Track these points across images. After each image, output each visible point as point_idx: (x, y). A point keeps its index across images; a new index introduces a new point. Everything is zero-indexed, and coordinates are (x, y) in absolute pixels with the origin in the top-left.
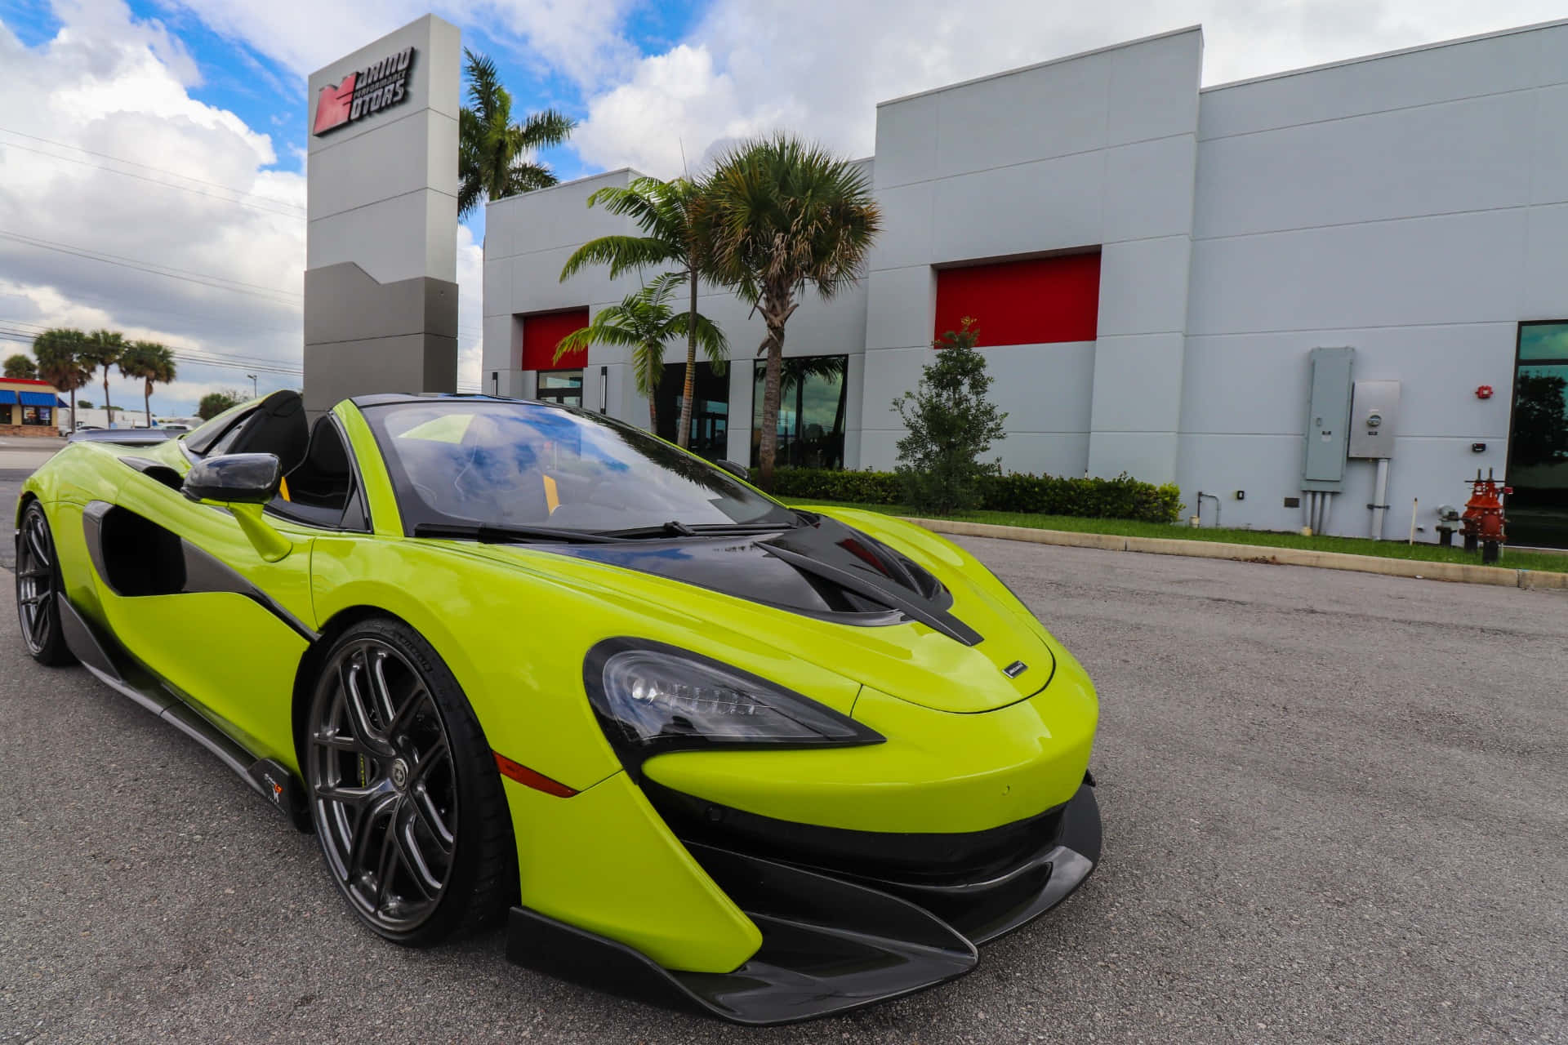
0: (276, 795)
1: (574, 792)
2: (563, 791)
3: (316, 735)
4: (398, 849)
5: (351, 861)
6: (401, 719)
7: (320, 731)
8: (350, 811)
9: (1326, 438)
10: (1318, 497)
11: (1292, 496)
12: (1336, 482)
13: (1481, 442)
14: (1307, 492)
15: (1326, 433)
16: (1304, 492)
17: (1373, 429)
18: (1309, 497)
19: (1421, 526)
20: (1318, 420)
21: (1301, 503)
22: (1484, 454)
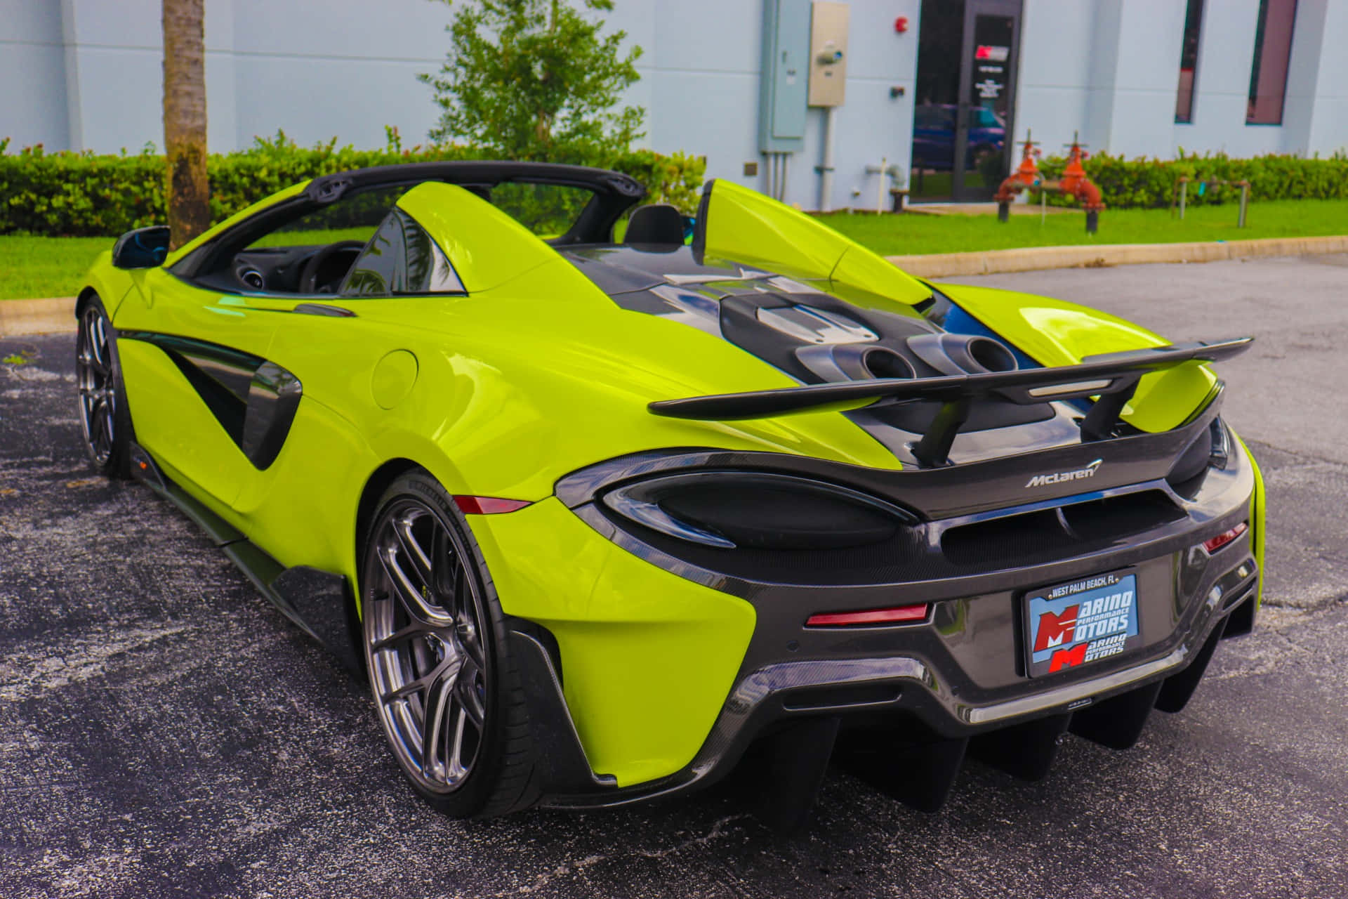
9: (791, 80)
10: (780, 160)
11: (750, 160)
12: (798, 139)
13: (898, 85)
14: (770, 154)
15: (792, 73)
16: (764, 155)
17: (828, 68)
18: (772, 161)
19: (856, 189)
20: (785, 55)
21: (759, 170)
22: (900, 100)
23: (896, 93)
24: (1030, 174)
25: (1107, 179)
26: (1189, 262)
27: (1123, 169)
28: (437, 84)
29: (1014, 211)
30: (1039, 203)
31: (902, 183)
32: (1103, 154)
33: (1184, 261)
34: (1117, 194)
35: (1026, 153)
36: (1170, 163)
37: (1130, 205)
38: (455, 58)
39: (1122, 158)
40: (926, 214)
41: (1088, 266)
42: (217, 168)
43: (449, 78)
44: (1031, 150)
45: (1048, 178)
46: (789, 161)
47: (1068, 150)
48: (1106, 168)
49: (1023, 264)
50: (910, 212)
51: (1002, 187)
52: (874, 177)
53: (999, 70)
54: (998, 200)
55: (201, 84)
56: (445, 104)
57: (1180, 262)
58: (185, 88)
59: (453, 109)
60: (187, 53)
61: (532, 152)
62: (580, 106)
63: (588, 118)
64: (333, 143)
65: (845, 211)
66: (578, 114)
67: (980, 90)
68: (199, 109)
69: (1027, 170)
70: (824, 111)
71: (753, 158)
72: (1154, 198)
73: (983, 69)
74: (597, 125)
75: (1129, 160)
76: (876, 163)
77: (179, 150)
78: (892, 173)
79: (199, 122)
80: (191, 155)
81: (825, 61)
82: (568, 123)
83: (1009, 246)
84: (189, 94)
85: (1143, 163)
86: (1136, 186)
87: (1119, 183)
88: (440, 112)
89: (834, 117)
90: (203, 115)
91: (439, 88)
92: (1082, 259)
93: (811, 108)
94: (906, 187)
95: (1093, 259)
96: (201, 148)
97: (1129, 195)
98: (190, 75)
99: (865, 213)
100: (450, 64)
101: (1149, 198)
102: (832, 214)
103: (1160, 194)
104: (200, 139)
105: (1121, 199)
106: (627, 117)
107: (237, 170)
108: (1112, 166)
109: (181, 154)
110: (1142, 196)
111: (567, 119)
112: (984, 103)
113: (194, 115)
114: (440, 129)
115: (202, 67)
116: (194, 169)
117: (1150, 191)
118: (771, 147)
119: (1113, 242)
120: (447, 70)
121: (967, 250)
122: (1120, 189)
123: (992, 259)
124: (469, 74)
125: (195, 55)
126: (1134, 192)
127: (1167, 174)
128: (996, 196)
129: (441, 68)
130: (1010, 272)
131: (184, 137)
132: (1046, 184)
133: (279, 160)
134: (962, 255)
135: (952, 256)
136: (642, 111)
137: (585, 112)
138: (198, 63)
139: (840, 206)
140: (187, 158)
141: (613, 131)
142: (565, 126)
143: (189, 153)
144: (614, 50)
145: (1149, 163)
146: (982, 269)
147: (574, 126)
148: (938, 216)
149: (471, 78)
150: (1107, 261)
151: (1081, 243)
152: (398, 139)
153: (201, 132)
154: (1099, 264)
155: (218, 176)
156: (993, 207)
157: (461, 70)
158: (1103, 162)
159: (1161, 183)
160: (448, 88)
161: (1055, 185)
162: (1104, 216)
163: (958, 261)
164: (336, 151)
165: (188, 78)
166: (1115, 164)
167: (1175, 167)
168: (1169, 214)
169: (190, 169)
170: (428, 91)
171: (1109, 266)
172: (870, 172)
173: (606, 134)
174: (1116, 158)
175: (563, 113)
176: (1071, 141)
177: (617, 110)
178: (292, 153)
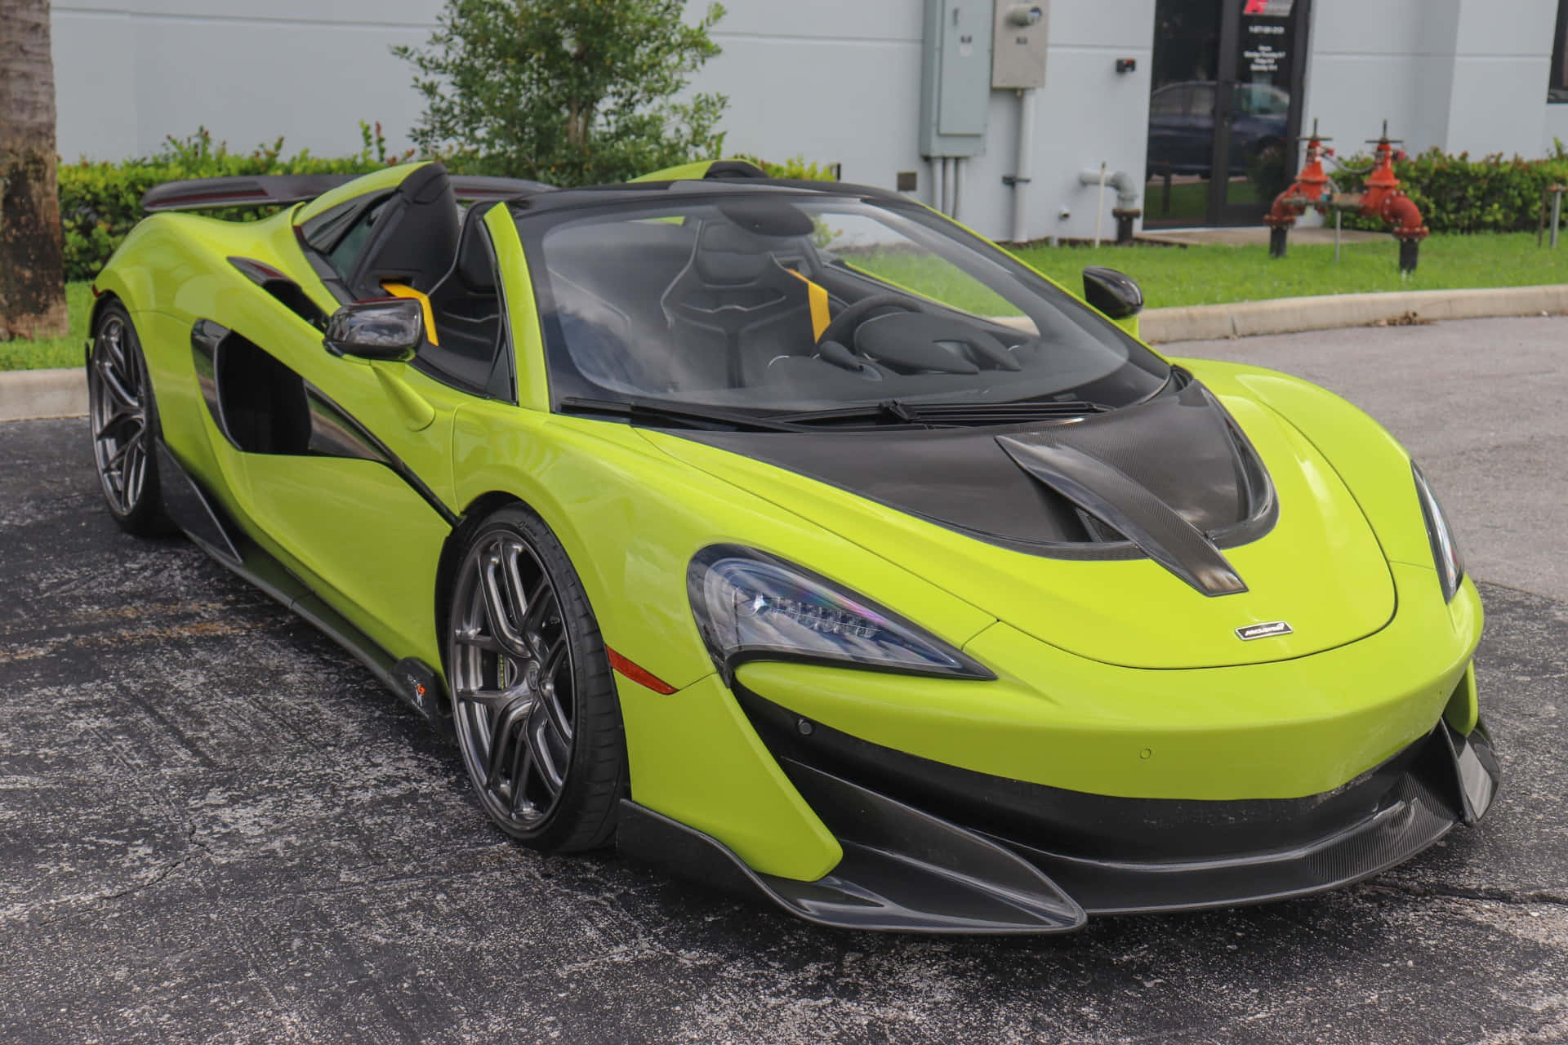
0: (419, 698)
1: (675, 691)
2: (665, 688)
3: (458, 632)
4: (530, 751)
5: (489, 764)
6: (532, 612)
7: (462, 629)
8: (490, 713)
9: (965, 50)
10: (951, 166)
11: (907, 168)
12: (978, 136)
13: (1126, 55)
14: (936, 158)
15: (967, 40)
16: (927, 159)
17: (1022, 33)
18: (938, 167)
19: (1066, 211)
20: (956, 13)
21: (921, 182)
22: (1130, 75)
23: (1125, 67)
24: (1318, 184)
25: (1442, 187)
26: (1550, 315)
27: (1466, 174)
28: (421, 61)
29: (1294, 238)
30: (1333, 227)
31: (1132, 200)
32: (1436, 152)
33: (1545, 313)
34: (1457, 211)
35: (1311, 155)
36: (1538, 162)
37: (1476, 226)
38: (448, 22)
39: (1464, 156)
40: (1166, 244)
41: (1392, 323)
42: (101, 184)
43: (438, 52)
44: (1319, 150)
45: (1347, 190)
46: (963, 166)
47: (1373, 148)
48: (1439, 173)
49: (1290, 322)
50: (1140, 241)
51: (1275, 204)
52: (1091, 189)
53: (1280, 30)
54: (1269, 223)
55: (47, 62)
56: (430, 90)
57: (1539, 315)
58: (20, 66)
59: (443, 98)
60: (22, 14)
61: (559, 161)
62: (633, 94)
63: (642, 111)
64: (279, 146)
65: (1046, 241)
66: (630, 105)
67: (1251, 60)
68: (43, 98)
69: (1311, 178)
70: (1015, 95)
71: (913, 165)
72: (1513, 216)
73: (1256, 29)
74: (655, 121)
75: (1476, 159)
76: (1092, 170)
77: (12, 159)
78: (1116, 184)
79: (42, 118)
80: (31, 167)
81: (1018, 22)
82: (612, 118)
83: (1275, 294)
84: (25, 76)
85: (1497, 164)
86: (1486, 198)
87: (1459, 194)
88: (424, 103)
89: (1031, 102)
90: (49, 108)
91: (425, 67)
92: (1385, 313)
93: (994, 91)
94: (1139, 205)
95: (1399, 312)
96: (47, 157)
97: (1476, 212)
98: (27, 48)
99: (1074, 243)
100: (442, 32)
101: (1506, 216)
102: (1029, 244)
103: (1523, 210)
104: (44, 143)
105: (1464, 217)
106: (698, 109)
107: (132, 186)
108: (1449, 170)
109: (15, 165)
110: (1496, 212)
111: (613, 112)
112: (1255, 78)
113: (35, 108)
114: (428, 127)
115: (46, 35)
116: (36, 188)
117: (1508, 205)
118: (937, 149)
119: (1438, 287)
120: (437, 39)
121: (1210, 300)
122: (1462, 203)
123: (1244, 316)
124: (469, 47)
125: (35, 17)
126: (1482, 208)
127: (1534, 180)
128: (1267, 217)
129: (430, 37)
130: (1270, 333)
131: (19, 141)
132: (1339, 198)
133: (196, 172)
134: (1198, 310)
135: (1183, 311)
136: (723, 101)
137: (638, 101)
138: (39, 30)
139: (1039, 234)
140: (25, 172)
141: (678, 130)
142: (609, 124)
143: (27, 163)
144: (679, 10)
145: (1507, 163)
146: (1227, 328)
147: (621, 123)
148: (1183, 246)
149: (473, 53)
150: (1422, 315)
151: (1387, 288)
152: (381, 140)
153: (45, 132)
154: (1409, 320)
155: (103, 195)
156: (1263, 233)
157: (458, 40)
158: (1435, 164)
159: (1525, 193)
160: (439, 66)
161: (1354, 199)
162: (1430, 245)
163: (1191, 319)
164: (284, 158)
165: (25, 53)
166: (1454, 166)
167: (1547, 169)
168: (1535, 237)
169: (29, 187)
170: (408, 70)
171: (1422, 323)
172: (1085, 183)
173: (668, 134)
174: (1456, 156)
175: (607, 103)
176: (1378, 136)
177: (684, 98)
178: (219, 161)
